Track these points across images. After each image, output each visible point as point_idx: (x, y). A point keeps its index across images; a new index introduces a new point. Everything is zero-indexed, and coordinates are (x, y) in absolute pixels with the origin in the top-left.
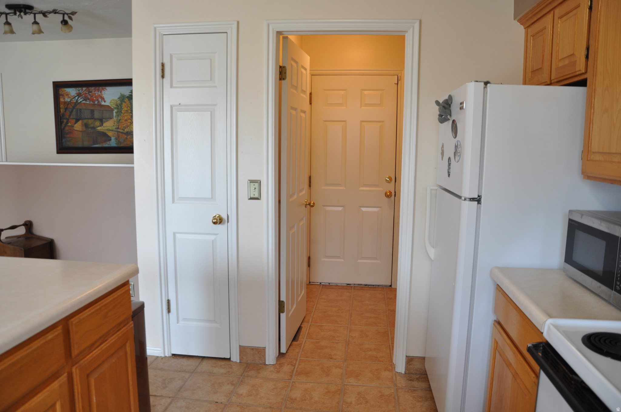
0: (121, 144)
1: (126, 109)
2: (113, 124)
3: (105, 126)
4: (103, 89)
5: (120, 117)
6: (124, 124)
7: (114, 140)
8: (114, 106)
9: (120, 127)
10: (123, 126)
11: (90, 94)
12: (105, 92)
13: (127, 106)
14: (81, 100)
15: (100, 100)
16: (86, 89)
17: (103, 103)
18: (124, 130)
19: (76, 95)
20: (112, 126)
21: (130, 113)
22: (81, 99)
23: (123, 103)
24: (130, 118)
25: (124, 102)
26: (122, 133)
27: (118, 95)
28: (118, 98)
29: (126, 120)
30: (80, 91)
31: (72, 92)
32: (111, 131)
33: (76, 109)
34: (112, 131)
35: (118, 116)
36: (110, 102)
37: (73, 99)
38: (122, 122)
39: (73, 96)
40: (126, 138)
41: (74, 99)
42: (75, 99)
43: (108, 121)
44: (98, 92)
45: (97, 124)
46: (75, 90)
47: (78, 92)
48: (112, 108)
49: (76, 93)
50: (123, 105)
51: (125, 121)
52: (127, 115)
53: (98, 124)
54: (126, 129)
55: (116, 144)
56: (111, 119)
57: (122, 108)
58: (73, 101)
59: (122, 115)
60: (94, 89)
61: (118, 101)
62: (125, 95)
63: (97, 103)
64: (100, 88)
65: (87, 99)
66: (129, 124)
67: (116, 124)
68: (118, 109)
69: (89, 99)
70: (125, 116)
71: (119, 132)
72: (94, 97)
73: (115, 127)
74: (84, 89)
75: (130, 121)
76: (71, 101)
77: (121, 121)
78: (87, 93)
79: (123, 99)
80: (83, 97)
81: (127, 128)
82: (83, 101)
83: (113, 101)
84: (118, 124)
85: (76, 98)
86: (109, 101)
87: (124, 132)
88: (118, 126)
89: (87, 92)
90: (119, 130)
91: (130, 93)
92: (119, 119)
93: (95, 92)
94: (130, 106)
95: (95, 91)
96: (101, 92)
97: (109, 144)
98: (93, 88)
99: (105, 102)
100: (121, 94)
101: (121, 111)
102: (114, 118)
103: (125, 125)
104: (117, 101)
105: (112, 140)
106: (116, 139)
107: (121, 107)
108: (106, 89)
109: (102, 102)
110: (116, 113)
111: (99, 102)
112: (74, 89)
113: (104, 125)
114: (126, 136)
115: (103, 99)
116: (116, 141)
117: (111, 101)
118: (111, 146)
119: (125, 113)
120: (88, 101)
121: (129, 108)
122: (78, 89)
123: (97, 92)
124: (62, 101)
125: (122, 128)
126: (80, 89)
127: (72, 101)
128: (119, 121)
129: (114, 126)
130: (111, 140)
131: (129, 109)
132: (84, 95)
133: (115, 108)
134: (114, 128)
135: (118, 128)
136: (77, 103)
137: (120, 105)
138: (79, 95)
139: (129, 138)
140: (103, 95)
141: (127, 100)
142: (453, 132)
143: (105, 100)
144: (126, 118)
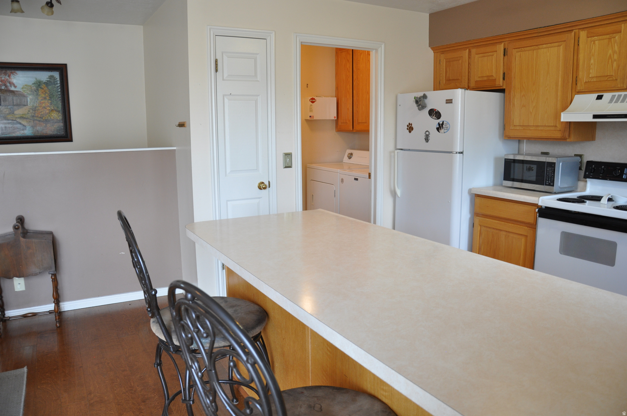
1: (43, 96)
3: (17, 113)
4: (11, 73)
6: (41, 112)
8: (28, 91)
9: (36, 115)
10: (40, 113)
12: (14, 76)
13: (44, 93)
15: (8, 85)
17: (13, 89)
20: (26, 113)
21: (49, 100)
23: (40, 89)
24: (50, 106)
27: (33, 80)
28: (33, 84)
29: (44, 108)
32: (24, 119)
34: (26, 118)
35: (33, 102)
36: (22, 88)
38: (39, 110)
43: (20, 108)
44: (6, 75)
45: (6, 111)
48: (26, 94)
50: (40, 91)
51: (42, 108)
52: (45, 102)
53: (8, 111)
54: (44, 117)
56: (25, 105)
57: (39, 94)
59: (39, 101)
61: (33, 87)
62: (41, 81)
63: (4, 88)
64: (8, 71)
66: (47, 111)
67: (31, 111)
68: (33, 95)
70: (43, 103)
71: (37, 120)
73: (30, 115)
75: (50, 108)
77: (37, 109)
79: (39, 85)
81: (46, 116)
83: (26, 87)
84: (33, 112)
88: (34, 114)
90: (35, 118)
91: (47, 78)
92: (35, 105)
94: (49, 92)
96: (9, 76)
99: (15, 87)
100: (36, 79)
101: (37, 97)
102: (29, 105)
104: (31, 87)
108: (15, 73)
109: (11, 87)
110: (31, 99)
111: (6, 86)
115: (12, 84)
119: (42, 100)
123: (4, 76)
125: (39, 116)
128: (35, 109)
131: (47, 96)
133: (30, 94)
134: (28, 116)
135: (34, 116)
137: (36, 91)
140: (13, 80)
141: (44, 86)
142: (432, 116)
143: (16, 85)
144: (44, 105)
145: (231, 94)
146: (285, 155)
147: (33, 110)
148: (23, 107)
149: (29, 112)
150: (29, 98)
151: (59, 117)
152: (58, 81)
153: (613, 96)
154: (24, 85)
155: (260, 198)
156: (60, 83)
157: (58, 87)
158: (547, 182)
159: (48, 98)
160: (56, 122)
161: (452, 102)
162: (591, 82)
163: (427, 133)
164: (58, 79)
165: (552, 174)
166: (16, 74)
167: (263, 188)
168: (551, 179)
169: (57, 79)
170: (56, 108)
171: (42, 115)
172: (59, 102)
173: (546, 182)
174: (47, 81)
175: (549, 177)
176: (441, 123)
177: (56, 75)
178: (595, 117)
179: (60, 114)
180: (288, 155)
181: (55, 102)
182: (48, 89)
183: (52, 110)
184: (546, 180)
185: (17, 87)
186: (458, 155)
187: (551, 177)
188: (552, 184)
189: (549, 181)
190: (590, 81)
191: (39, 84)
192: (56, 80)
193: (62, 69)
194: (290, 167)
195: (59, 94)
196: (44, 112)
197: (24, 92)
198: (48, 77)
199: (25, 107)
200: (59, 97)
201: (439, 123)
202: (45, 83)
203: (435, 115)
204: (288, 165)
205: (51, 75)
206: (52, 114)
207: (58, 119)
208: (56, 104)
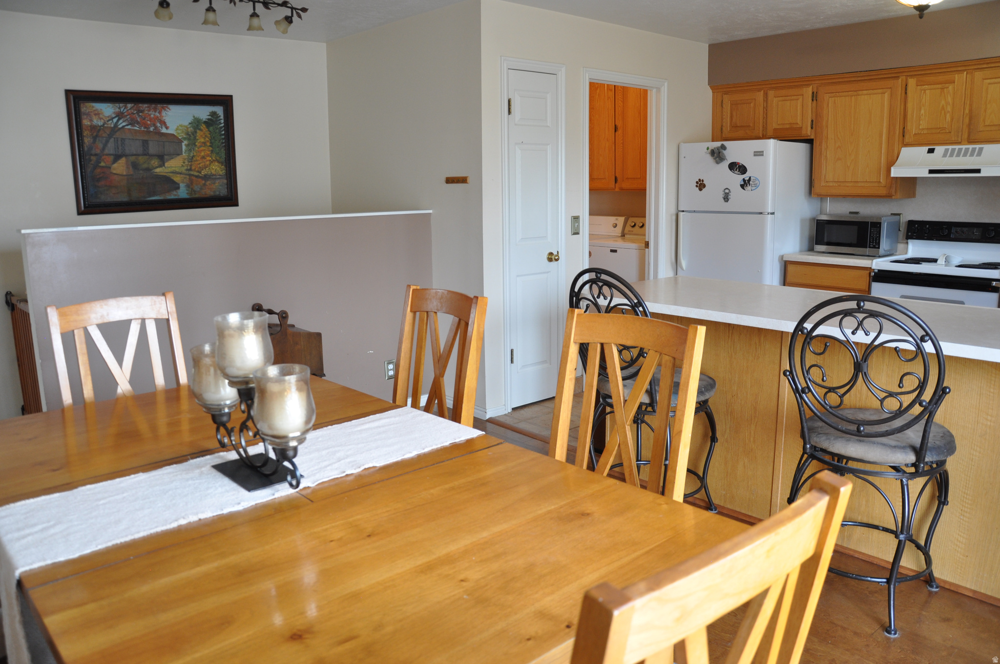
0: (196, 194)
1: (202, 140)
2: (182, 164)
3: (169, 166)
4: (163, 108)
5: (193, 152)
6: (199, 164)
7: (185, 189)
8: (183, 134)
9: (193, 168)
10: (199, 166)
11: (140, 114)
12: (166, 113)
13: (204, 136)
14: (124, 124)
15: (159, 125)
16: (133, 106)
17: (164, 130)
18: (200, 173)
19: (114, 116)
20: (181, 166)
21: (210, 146)
22: (124, 121)
23: (198, 131)
24: (210, 155)
25: (200, 130)
26: (197, 177)
27: (190, 119)
28: (190, 123)
29: (203, 157)
30: (122, 110)
31: (107, 110)
33: (115, 138)
34: (181, 173)
35: (190, 150)
36: (177, 129)
37: (108, 121)
38: (197, 161)
39: (108, 117)
40: (205, 185)
41: (111, 121)
42: (113, 121)
43: (173, 158)
44: (155, 112)
45: (154, 163)
46: (112, 107)
47: (117, 110)
48: (180, 138)
49: (114, 113)
50: (198, 134)
51: (201, 158)
52: (204, 150)
53: (156, 163)
54: (202, 171)
55: (187, 193)
56: (178, 155)
57: (197, 138)
58: (109, 126)
59: (197, 149)
60: (148, 107)
61: (190, 127)
62: (200, 119)
63: (154, 130)
64: (159, 105)
65: (135, 123)
66: (208, 163)
67: (187, 163)
68: (189, 139)
69: (138, 123)
70: (202, 150)
71: (193, 175)
72: (148, 121)
73: (186, 168)
74: (129, 106)
75: (210, 158)
76: (104, 124)
77: (194, 159)
78: (134, 114)
79: (197, 125)
80: (127, 119)
81: (206, 169)
82: (127, 125)
83: (180, 128)
84: (190, 164)
85: (115, 120)
86: (175, 127)
87: (200, 175)
88: (191, 166)
89: (135, 112)
90: (192, 173)
91: (208, 116)
92: (192, 155)
93: (150, 113)
94: (209, 136)
95: (149, 111)
96: (160, 113)
97: (175, 195)
98: (146, 105)
99: (167, 128)
100: (194, 117)
101: (195, 143)
102: (184, 154)
103: (201, 165)
104: (188, 128)
105: (181, 188)
106: (188, 186)
107: (195, 137)
108: (169, 108)
109: (162, 128)
110: (187, 146)
111: (156, 127)
112: (109, 104)
113: (166, 164)
114: (204, 182)
115: (164, 123)
116: (187, 190)
117: (178, 127)
118: (180, 197)
119: (201, 146)
120: (137, 126)
121: (207, 139)
122: (117, 105)
123: (153, 113)
124: (86, 124)
125: (196, 170)
126: (121, 105)
127: (105, 126)
128: (191, 159)
129: (183, 166)
130: (178, 188)
131: (208, 141)
132: (128, 117)
133: (185, 139)
134: (183, 170)
135: (190, 170)
136: (116, 129)
137: (193, 134)
138: (120, 115)
139: (209, 184)
140: (164, 118)
141: (204, 126)
142: (734, 170)
143: (168, 125)
144: (203, 154)
145: (522, 142)
146: (573, 218)
147: (189, 162)
148: (176, 157)
149: (184, 165)
150: (183, 144)
151: (222, 171)
152: (221, 119)
153: (947, 150)
154: (178, 125)
156: (224, 123)
157: (221, 127)
158: (872, 244)
159: (208, 144)
160: (219, 178)
161: (763, 155)
162: (921, 134)
163: (727, 191)
164: (222, 117)
165: (878, 235)
166: (168, 110)
167: (555, 259)
168: (876, 241)
169: (220, 116)
170: (218, 158)
171: (200, 167)
172: (223, 150)
173: (870, 244)
174: (208, 119)
175: (873, 239)
176: (747, 179)
177: (219, 110)
178: (931, 172)
179: (223, 167)
180: (576, 219)
181: (217, 149)
182: (209, 131)
183: (214, 160)
184: (870, 242)
185: (170, 128)
186: (769, 216)
187: (876, 239)
188: (877, 246)
189: (873, 243)
190: (920, 132)
191: (196, 123)
192: (219, 118)
193: (226, 102)
194: (578, 233)
195: (223, 139)
196: (203, 164)
197: (178, 136)
198: (209, 114)
199: (179, 157)
200: (222, 143)
201: (744, 179)
202: (205, 122)
203: (738, 170)
204: (576, 232)
205: (213, 111)
206: (214, 167)
207: (221, 173)
208: (218, 153)
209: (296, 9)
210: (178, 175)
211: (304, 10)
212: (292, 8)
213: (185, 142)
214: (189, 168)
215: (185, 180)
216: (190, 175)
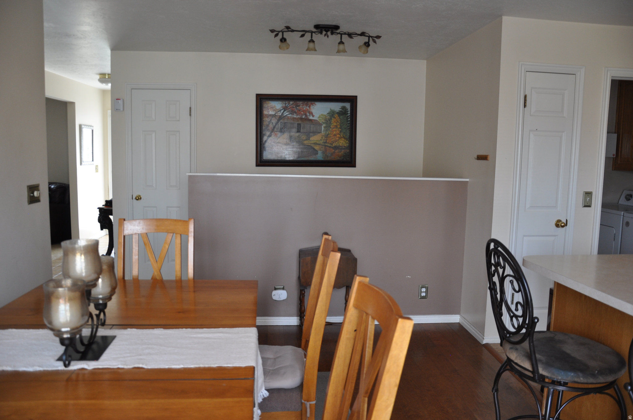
0: (328, 158)
1: (335, 124)
2: (321, 138)
4: (312, 104)
5: (328, 131)
6: (332, 139)
7: (321, 154)
8: (323, 120)
9: (328, 141)
10: (331, 140)
11: (297, 108)
12: (314, 107)
13: (336, 122)
14: (287, 113)
15: (308, 114)
16: (294, 103)
17: (311, 118)
18: (332, 145)
19: (281, 109)
20: (320, 140)
21: (340, 128)
22: (287, 112)
23: (333, 118)
24: (339, 133)
25: (335, 118)
26: (330, 147)
27: (329, 110)
28: (328, 114)
29: (335, 135)
30: (287, 105)
31: (278, 105)
32: (317, 145)
33: (281, 122)
34: (319, 144)
35: (327, 130)
36: (319, 117)
37: (278, 112)
38: (330, 137)
39: (278, 109)
40: (334, 152)
41: (280, 112)
42: (281, 112)
43: (315, 135)
44: (307, 106)
45: (303, 138)
46: (281, 103)
47: (284, 105)
48: (321, 122)
49: (282, 107)
50: (332, 120)
51: (333, 135)
52: (336, 130)
53: (305, 138)
54: (334, 144)
55: (323, 157)
56: (319, 133)
57: (332, 123)
58: (279, 114)
59: (331, 129)
60: (302, 103)
61: (328, 116)
62: (335, 111)
63: (305, 117)
64: (309, 102)
65: (294, 113)
66: (337, 138)
67: (324, 138)
68: (326, 123)
69: (295, 112)
70: (334, 131)
71: (327, 146)
72: (302, 112)
73: (323, 141)
74: (291, 103)
75: (339, 136)
76: (275, 114)
77: (329, 136)
78: (294, 107)
79: (333, 115)
80: (289, 111)
81: (336, 143)
82: (289, 114)
83: (322, 116)
84: (326, 139)
85: (282, 111)
86: (318, 116)
87: (332, 146)
88: (326, 140)
89: (295, 106)
90: (327, 144)
91: (340, 109)
92: (327, 133)
93: (303, 107)
94: (340, 121)
95: (303, 106)
96: (309, 107)
97: (315, 158)
98: (302, 102)
99: (313, 116)
100: (331, 109)
101: (330, 126)
102: (322, 133)
103: (333, 140)
104: (326, 116)
105: (319, 154)
106: (323, 153)
107: (330, 123)
108: (314, 104)
109: (310, 116)
110: (325, 127)
111: (306, 115)
112: (280, 102)
113: (311, 139)
114: (334, 150)
115: (311, 113)
116: (322, 155)
117: (320, 115)
118: (318, 159)
119: (334, 128)
120: (295, 115)
121: (338, 123)
122: (284, 102)
123: (305, 107)
124: (265, 113)
125: (330, 142)
126: (287, 102)
127: (276, 114)
128: (327, 136)
130: (317, 154)
131: (339, 125)
132: (290, 109)
133: (324, 123)
134: (321, 142)
135: (326, 142)
136: (282, 116)
137: (329, 120)
138: (285, 109)
139: (337, 152)
140: (312, 110)
141: (337, 115)
143: (314, 115)
144: (335, 133)
145: (537, 130)
146: (586, 194)
147: (325, 137)
148: (317, 134)
149: (322, 139)
150: (323, 126)
151: (346, 144)
152: (349, 111)
154: (320, 114)
155: (555, 236)
156: (350, 113)
157: (348, 116)
159: (339, 127)
160: (344, 149)
164: (349, 110)
166: (315, 105)
167: (561, 226)
169: (348, 109)
170: (344, 136)
171: (332, 141)
172: (348, 130)
174: (340, 111)
177: (348, 105)
179: (347, 141)
180: (588, 194)
181: (344, 130)
182: (340, 118)
183: (341, 137)
185: (315, 116)
191: (332, 113)
192: (347, 110)
193: (352, 100)
194: (590, 206)
195: (349, 124)
196: (335, 139)
197: (319, 121)
198: (340, 108)
199: (319, 134)
200: (348, 126)
202: (337, 113)
204: (587, 204)
205: (344, 106)
206: (341, 142)
207: (346, 145)
208: (345, 132)
209: (372, 37)
210: (318, 146)
211: (378, 37)
212: (369, 37)
213: (324, 125)
214: (325, 141)
215: (322, 149)
216: (326, 146)
